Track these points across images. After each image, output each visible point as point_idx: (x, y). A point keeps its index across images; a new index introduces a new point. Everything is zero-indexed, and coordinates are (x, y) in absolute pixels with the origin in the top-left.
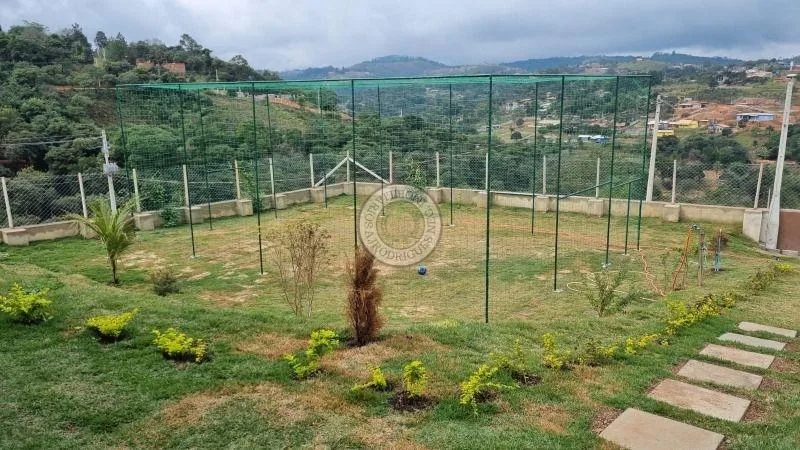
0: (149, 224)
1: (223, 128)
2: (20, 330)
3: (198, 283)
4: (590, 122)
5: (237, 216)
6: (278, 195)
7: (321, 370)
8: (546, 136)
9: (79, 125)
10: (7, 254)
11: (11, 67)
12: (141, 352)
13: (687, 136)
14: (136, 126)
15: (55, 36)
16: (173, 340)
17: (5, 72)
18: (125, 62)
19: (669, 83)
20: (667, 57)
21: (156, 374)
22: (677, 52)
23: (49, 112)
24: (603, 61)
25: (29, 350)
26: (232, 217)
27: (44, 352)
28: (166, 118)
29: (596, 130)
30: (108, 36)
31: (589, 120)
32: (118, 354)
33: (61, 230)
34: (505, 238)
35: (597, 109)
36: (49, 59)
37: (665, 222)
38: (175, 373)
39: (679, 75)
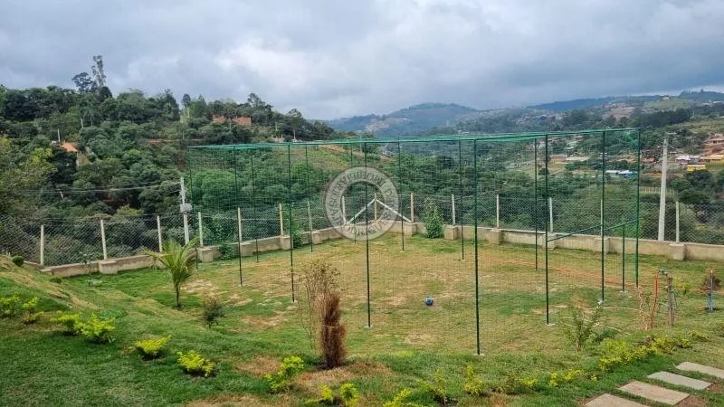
0: (209, 257)
1: (280, 171)
2: (92, 348)
3: (242, 308)
4: (619, 158)
5: (280, 250)
6: (314, 232)
7: (291, 387)
8: (574, 172)
9: (166, 171)
10: (100, 282)
11: (117, 125)
12: (169, 368)
13: (720, 170)
14: (210, 171)
15: (151, 100)
16: (191, 359)
17: (113, 129)
18: (204, 118)
19: (699, 120)
20: (695, 96)
21: (176, 384)
22: (705, 90)
23: (144, 160)
24: (630, 101)
25: (96, 363)
26: (275, 251)
27: (105, 365)
28: (234, 163)
29: (624, 166)
30: (192, 97)
31: (616, 156)
32: (154, 368)
33: (142, 262)
34: (510, 273)
35: (624, 146)
36: (146, 118)
37: (669, 260)
38: (188, 384)
39: (708, 112)
